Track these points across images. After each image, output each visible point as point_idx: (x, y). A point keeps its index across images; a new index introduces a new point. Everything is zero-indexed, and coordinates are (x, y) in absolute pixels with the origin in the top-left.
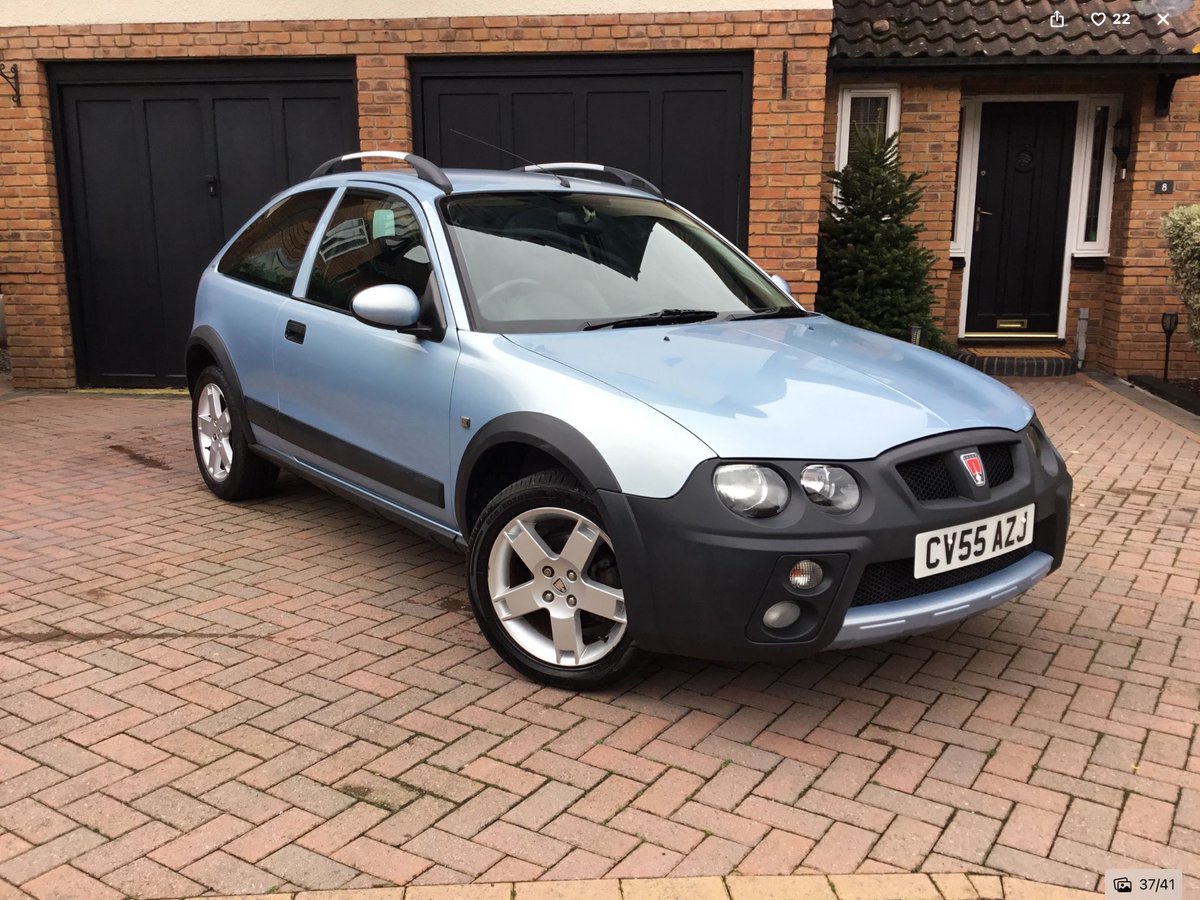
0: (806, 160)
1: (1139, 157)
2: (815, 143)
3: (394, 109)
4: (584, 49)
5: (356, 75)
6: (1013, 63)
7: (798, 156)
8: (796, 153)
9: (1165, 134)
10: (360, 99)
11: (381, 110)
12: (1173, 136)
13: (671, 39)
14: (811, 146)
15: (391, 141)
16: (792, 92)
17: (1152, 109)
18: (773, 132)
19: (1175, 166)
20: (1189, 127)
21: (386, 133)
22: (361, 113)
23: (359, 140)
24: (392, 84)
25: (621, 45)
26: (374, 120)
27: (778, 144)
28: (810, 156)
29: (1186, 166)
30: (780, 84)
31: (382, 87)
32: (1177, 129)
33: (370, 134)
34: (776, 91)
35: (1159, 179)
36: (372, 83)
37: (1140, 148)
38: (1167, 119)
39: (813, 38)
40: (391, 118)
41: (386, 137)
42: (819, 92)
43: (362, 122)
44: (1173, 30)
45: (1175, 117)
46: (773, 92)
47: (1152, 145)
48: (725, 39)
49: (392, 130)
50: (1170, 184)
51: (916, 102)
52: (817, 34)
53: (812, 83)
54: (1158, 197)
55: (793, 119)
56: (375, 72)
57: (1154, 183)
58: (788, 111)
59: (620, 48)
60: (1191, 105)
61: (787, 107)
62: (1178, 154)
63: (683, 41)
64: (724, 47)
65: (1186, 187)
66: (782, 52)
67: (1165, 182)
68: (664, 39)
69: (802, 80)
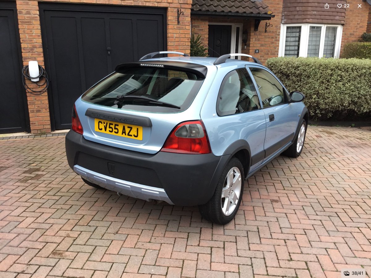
0: (186, 45)
1: (251, 42)
2: (188, 40)
3: (34, 22)
4: (110, 3)
5: (16, 8)
6: (225, 14)
7: (183, 44)
8: (182, 43)
9: (257, 36)
10: (19, 18)
11: (28, 22)
12: (259, 37)
13: (141, 2)
14: (187, 41)
15: (34, 34)
16: (181, 22)
17: (254, 29)
18: (175, 35)
19: (259, 45)
20: (262, 34)
21: (31, 31)
22: (19, 23)
23: (20, 34)
24: (32, 12)
25: (123, 3)
26: (26, 26)
27: (177, 40)
28: (187, 44)
29: (262, 45)
30: (177, 19)
31: (28, 13)
32: (260, 35)
33: (24, 31)
34: (176, 22)
35: (256, 49)
36: (24, 12)
37: (251, 40)
38: (257, 32)
39: (186, 5)
40: (33, 25)
41: (31, 33)
42: (189, 23)
43: (20, 27)
44: (262, 7)
45: (259, 31)
46: (175, 22)
47: (254, 39)
48: (159, 3)
49: (34, 30)
50: (258, 50)
51: (196, 25)
52: (187, 4)
53: (187, 20)
54: (256, 54)
55: (181, 31)
56: (25, 7)
57: (254, 50)
58: (179, 29)
59: (123, 4)
60: (263, 28)
61: (179, 28)
62: (260, 42)
63: (145, 3)
64: (158, 6)
65: (262, 51)
66: (177, 9)
67: (257, 50)
68: (139, 2)
69: (183, 19)
